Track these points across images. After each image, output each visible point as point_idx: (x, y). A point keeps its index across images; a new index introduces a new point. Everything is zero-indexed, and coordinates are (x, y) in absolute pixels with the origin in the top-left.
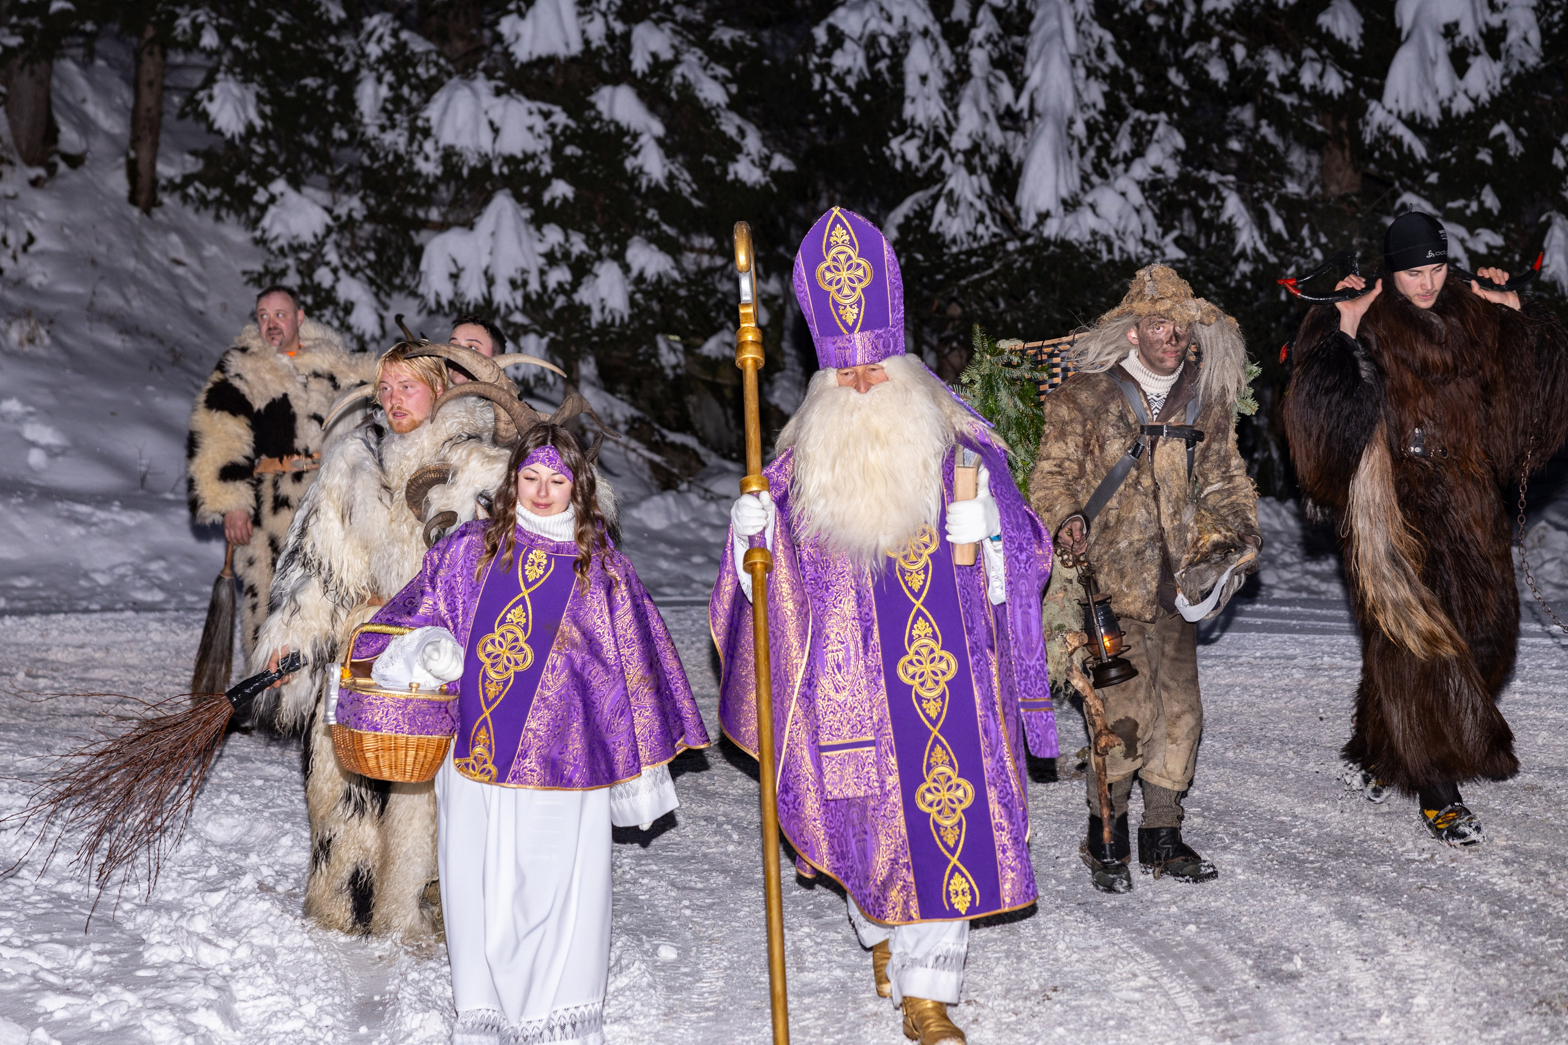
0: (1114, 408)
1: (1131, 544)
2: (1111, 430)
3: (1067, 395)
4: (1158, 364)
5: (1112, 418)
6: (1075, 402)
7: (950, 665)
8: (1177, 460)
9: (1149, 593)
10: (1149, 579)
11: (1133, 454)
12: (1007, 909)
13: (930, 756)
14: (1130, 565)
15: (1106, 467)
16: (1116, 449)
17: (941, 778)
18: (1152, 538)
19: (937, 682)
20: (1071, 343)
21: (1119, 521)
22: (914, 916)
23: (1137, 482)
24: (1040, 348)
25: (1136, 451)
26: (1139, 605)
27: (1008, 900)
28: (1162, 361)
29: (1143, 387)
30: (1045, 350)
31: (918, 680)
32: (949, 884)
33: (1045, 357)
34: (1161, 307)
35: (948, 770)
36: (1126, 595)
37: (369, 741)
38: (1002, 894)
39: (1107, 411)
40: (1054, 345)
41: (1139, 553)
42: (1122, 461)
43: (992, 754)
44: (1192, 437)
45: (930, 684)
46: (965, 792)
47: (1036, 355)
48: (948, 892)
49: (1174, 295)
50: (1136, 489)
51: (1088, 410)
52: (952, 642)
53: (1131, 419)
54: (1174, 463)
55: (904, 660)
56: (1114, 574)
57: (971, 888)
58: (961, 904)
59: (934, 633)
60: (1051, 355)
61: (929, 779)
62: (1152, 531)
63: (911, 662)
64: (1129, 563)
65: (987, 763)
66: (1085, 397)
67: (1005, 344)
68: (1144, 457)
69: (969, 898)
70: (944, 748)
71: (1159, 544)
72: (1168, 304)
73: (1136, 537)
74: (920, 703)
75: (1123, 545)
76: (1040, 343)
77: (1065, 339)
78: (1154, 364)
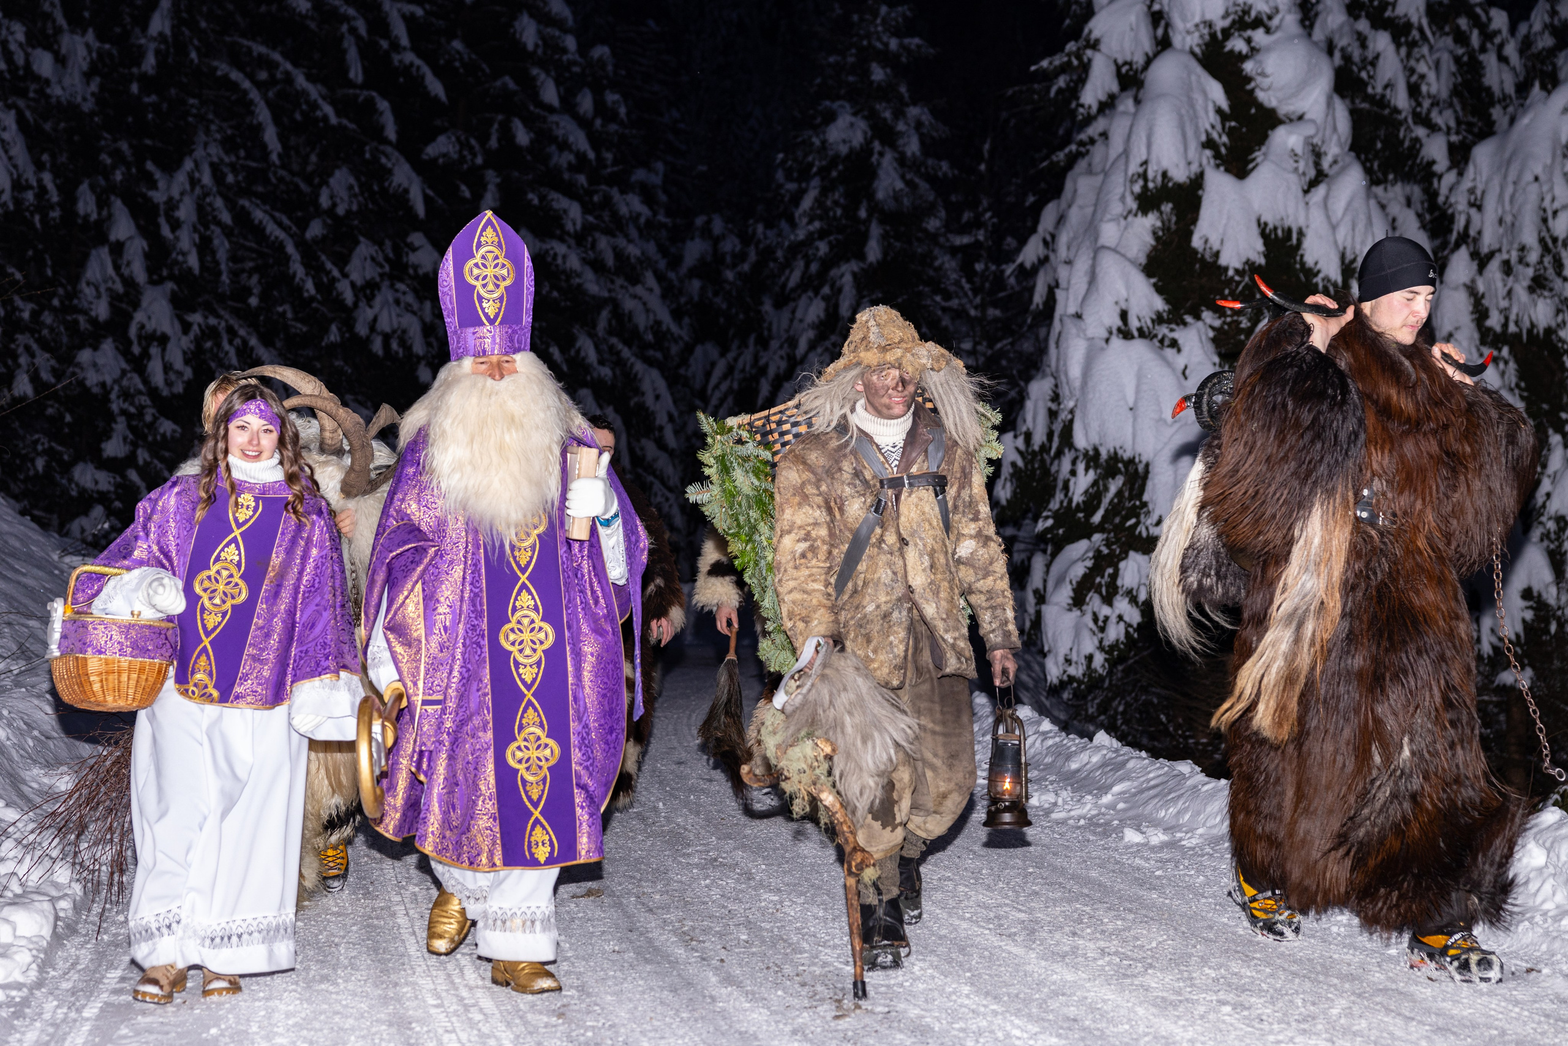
0: (847, 466)
1: (878, 607)
2: (847, 489)
3: (796, 456)
4: (885, 411)
5: (846, 476)
6: (804, 463)
7: (548, 635)
8: (927, 509)
9: (895, 657)
10: (896, 642)
11: (876, 511)
12: (582, 861)
13: (522, 717)
14: (877, 628)
15: (850, 530)
16: (856, 509)
17: (532, 737)
18: (899, 600)
19: (535, 650)
20: (798, 406)
21: (865, 584)
22: (498, 863)
23: (881, 540)
24: (767, 418)
25: (878, 507)
26: (886, 670)
27: (583, 853)
28: (889, 407)
29: (877, 440)
30: (773, 418)
31: (517, 647)
32: (530, 835)
33: (773, 426)
34: (890, 357)
35: (538, 731)
36: (873, 661)
37: (94, 663)
38: (579, 847)
39: (840, 470)
40: (781, 412)
41: (886, 616)
42: (866, 520)
43: (580, 719)
44: (939, 484)
45: (528, 651)
46: (552, 750)
47: (764, 425)
48: (530, 842)
49: (901, 341)
50: (880, 548)
51: (820, 471)
52: (551, 615)
53: (868, 475)
54: (924, 513)
55: (507, 627)
56: (860, 639)
57: (550, 840)
58: (542, 853)
59: (536, 605)
60: (780, 423)
61: (520, 738)
62: (900, 591)
63: (512, 630)
64: (875, 628)
65: (574, 726)
66: (814, 457)
67: (732, 421)
68: (886, 514)
69: (549, 849)
70: (536, 710)
71: (907, 605)
72: (899, 352)
73: (883, 598)
74: (517, 669)
75: (870, 608)
76: (766, 413)
77: (791, 403)
78: (881, 412)
